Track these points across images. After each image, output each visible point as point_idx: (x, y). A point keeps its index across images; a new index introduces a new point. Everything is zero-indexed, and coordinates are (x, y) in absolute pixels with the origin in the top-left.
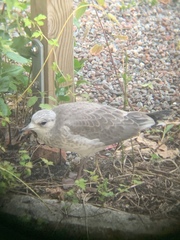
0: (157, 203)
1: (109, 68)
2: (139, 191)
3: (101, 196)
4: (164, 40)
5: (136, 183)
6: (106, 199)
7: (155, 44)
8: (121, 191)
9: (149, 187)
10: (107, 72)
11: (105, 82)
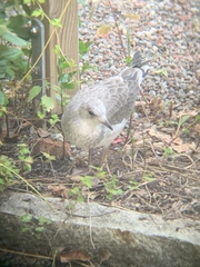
0: (170, 201)
1: (118, 52)
2: (151, 189)
3: (108, 194)
4: (180, 20)
5: (148, 180)
6: (115, 197)
7: (170, 25)
8: (132, 188)
9: (161, 184)
10: (115, 57)
11: (113, 68)
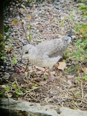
0: (44, 97)
1: (22, 32)
2: (36, 92)
3: (17, 94)
4: (49, 19)
5: (34, 88)
6: (19, 96)
8: (27, 92)
9: (40, 89)
10: (21, 34)
